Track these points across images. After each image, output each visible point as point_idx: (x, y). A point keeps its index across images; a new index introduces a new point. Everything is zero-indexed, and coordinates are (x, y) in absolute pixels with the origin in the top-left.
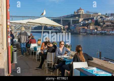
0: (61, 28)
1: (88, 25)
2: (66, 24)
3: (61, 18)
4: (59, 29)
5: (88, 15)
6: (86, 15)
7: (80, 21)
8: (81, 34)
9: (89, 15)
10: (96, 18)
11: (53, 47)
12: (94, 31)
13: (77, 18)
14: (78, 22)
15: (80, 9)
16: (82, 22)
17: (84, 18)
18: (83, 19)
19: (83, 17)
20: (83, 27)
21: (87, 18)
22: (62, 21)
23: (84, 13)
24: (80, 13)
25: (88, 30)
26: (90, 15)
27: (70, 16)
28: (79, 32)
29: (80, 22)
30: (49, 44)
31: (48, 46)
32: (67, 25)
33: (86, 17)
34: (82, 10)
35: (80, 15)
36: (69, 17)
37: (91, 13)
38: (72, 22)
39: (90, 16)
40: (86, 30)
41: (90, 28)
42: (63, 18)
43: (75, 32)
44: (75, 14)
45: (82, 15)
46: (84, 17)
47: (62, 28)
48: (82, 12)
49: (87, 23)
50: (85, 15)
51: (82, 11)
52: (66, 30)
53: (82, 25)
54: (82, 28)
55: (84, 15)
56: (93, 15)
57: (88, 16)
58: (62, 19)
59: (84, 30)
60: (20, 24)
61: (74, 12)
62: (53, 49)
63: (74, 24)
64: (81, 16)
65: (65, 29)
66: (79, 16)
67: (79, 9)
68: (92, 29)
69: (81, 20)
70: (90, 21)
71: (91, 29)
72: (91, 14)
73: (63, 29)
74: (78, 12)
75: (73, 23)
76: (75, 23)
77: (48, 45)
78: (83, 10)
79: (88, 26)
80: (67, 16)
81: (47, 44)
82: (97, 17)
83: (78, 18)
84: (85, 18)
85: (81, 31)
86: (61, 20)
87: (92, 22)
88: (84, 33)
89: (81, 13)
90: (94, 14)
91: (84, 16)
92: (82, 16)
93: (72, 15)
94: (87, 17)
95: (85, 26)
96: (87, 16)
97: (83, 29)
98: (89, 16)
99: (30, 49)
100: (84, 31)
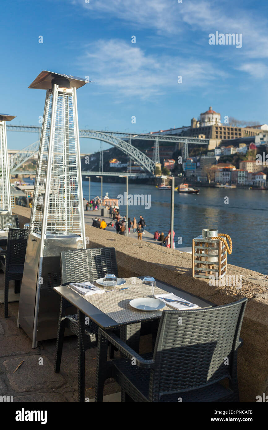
1: (238, 160)
2: (167, 154)
3: (154, 137)
4: (149, 169)
5: (232, 129)
6: (228, 129)
7: (211, 147)
9: (236, 130)
10: (262, 139)
12: (261, 180)
13: (202, 137)
14: (204, 149)
15: (210, 112)
16: (218, 152)
17: (221, 137)
18: (219, 141)
19: (219, 135)
20: (223, 164)
21: (231, 139)
22: (157, 146)
23: (220, 125)
24: (208, 124)
25: (242, 174)
26: (240, 130)
27: (180, 131)
28: (214, 181)
29: (213, 151)
32: (170, 159)
33: (227, 135)
34: (215, 113)
35: (210, 128)
36: (176, 135)
37: (240, 123)
38: (186, 148)
39: (240, 134)
40: (235, 174)
41: (244, 167)
42: (160, 138)
43: (199, 180)
44: (194, 127)
45: (217, 128)
46: (223, 135)
47: (158, 168)
48: (216, 122)
49: (236, 154)
50: (224, 128)
51: (215, 116)
52: (170, 173)
53: (218, 158)
54: (220, 167)
55: (220, 128)
56: (248, 130)
57: (232, 134)
58: (157, 140)
59: (227, 175)
61: (192, 121)
63: (195, 156)
64: (214, 134)
65: (168, 169)
66: (207, 131)
67: (207, 113)
68: (251, 171)
69: (213, 144)
70: (242, 147)
71: (250, 173)
72: (243, 128)
73: (160, 169)
74: (202, 121)
75: (189, 153)
76: (195, 151)
78: (219, 114)
79: (241, 164)
80: (169, 132)
82: (264, 136)
83: (206, 137)
84: (225, 137)
85: (219, 176)
86: (154, 142)
87: (250, 150)
88: (230, 183)
89: (213, 123)
90: (250, 127)
91: (221, 133)
92: (217, 132)
93: (186, 129)
94: (231, 136)
95: (228, 162)
96: (231, 132)
97: (224, 170)
98: (236, 134)
100: (228, 178)
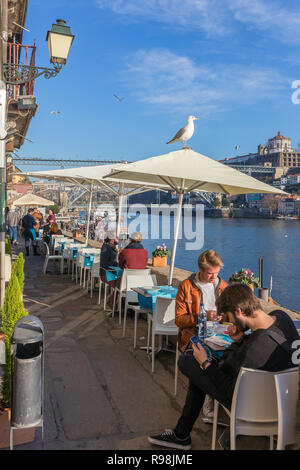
0: (215, 199)
4: (209, 201)
7: (277, 176)
8: (282, 217)
11: (274, 335)
13: (268, 165)
14: (270, 178)
15: (279, 137)
16: (284, 180)
17: (290, 165)
18: (286, 169)
19: (288, 162)
23: (290, 151)
24: (276, 151)
27: (246, 159)
28: (276, 212)
29: (279, 179)
30: (248, 313)
31: (238, 323)
34: (284, 139)
35: (278, 154)
36: (242, 163)
43: (261, 211)
44: (261, 154)
45: (285, 155)
46: (292, 162)
47: (218, 199)
48: (286, 147)
50: (294, 155)
51: (284, 142)
52: (232, 204)
53: (283, 187)
54: (283, 197)
55: (290, 155)
59: (291, 205)
60: (83, 181)
61: (259, 148)
62: (280, 347)
64: (282, 161)
65: (228, 200)
66: (274, 159)
67: (275, 138)
69: (280, 172)
73: (221, 200)
74: (270, 147)
77: (242, 317)
78: (289, 139)
80: (234, 161)
81: (234, 311)
83: (273, 165)
84: (294, 165)
85: (282, 207)
88: (292, 214)
89: (281, 150)
91: (290, 160)
92: (285, 160)
93: (252, 157)
95: (293, 191)
97: (287, 200)
99: (118, 293)
100: (292, 209)
